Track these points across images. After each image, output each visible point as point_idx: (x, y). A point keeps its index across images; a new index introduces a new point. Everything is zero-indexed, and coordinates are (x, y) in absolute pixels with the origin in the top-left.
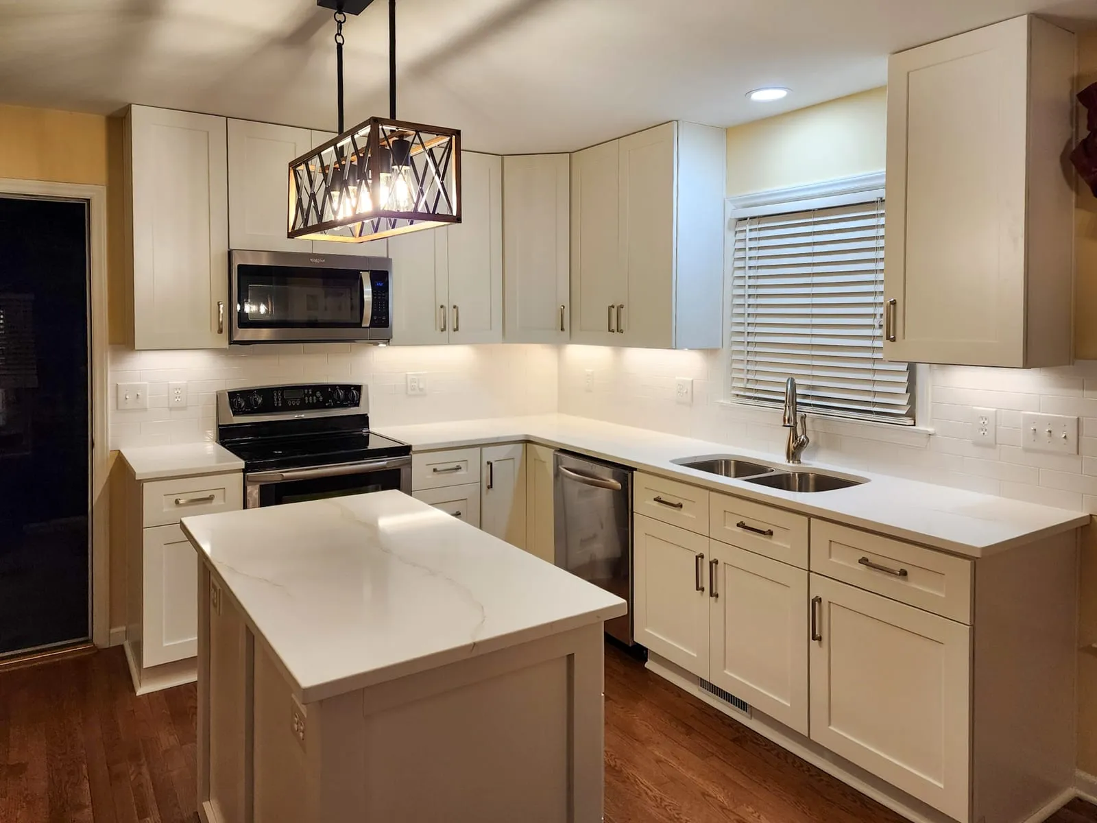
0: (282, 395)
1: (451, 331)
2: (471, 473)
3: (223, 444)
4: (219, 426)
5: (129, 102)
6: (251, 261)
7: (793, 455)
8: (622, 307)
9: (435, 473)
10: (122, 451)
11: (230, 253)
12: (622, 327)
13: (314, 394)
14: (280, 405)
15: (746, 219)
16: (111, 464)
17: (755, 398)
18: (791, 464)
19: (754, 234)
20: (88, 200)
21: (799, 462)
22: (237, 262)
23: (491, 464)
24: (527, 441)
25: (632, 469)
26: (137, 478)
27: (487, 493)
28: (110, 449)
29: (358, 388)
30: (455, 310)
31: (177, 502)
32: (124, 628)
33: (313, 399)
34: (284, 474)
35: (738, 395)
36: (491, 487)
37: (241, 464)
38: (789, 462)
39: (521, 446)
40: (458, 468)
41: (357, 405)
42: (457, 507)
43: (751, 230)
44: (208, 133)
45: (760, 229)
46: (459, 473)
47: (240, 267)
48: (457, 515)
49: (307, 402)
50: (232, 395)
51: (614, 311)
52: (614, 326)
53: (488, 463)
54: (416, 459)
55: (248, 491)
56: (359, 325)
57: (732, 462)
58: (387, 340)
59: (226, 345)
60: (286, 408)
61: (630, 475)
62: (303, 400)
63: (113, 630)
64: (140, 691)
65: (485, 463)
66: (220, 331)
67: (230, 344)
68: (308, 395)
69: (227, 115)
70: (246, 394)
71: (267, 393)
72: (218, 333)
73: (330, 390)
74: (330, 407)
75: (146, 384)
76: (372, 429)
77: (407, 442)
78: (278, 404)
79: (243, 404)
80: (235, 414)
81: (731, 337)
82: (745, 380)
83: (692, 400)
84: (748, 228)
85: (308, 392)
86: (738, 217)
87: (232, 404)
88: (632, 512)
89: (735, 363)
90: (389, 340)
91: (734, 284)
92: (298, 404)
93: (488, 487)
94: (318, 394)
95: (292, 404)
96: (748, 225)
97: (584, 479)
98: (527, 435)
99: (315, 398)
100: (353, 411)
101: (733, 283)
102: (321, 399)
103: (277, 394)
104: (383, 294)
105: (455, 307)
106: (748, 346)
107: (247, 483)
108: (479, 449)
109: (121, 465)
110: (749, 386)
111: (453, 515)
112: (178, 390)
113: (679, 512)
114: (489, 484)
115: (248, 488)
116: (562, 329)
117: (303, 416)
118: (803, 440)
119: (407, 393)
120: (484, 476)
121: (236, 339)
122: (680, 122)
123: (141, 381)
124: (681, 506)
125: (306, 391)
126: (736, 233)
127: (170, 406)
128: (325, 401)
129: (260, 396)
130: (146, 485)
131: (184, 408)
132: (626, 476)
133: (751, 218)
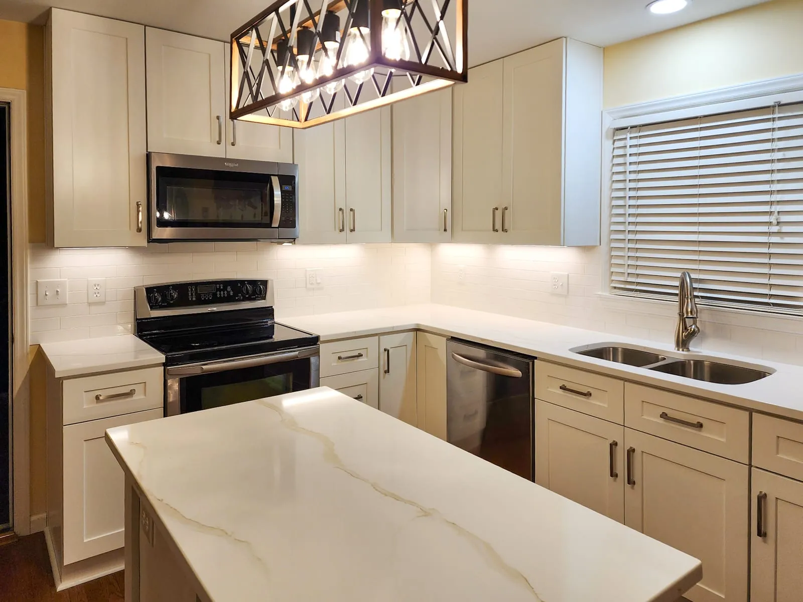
0: (196, 290)
1: (348, 231)
2: (371, 360)
3: (141, 337)
4: (137, 319)
5: (51, 6)
6: (168, 163)
7: (683, 343)
8: (506, 209)
9: (340, 361)
10: (41, 345)
11: (148, 156)
12: (506, 227)
13: (225, 289)
14: (194, 299)
15: (626, 128)
16: (31, 358)
17: (637, 291)
18: (681, 352)
19: (634, 142)
20: (9, 104)
21: (688, 350)
22: (155, 164)
23: (388, 351)
24: (417, 330)
25: (534, 358)
26: (57, 376)
27: (384, 377)
28: (29, 344)
29: (265, 283)
30: (352, 212)
31: (97, 398)
32: (44, 515)
33: (224, 294)
34: (204, 367)
35: (615, 288)
36: (387, 371)
37: (161, 357)
38: (678, 350)
39: (412, 334)
40: (360, 355)
41: (264, 298)
42: (358, 391)
43: (631, 138)
44: (127, 39)
45: (641, 137)
46: (360, 359)
47: (158, 168)
48: (359, 398)
49: (218, 296)
50: (150, 290)
51: (499, 214)
52: (498, 226)
53: (385, 350)
54: (323, 348)
55: (169, 384)
56: (269, 225)
57: (620, 349)
58: (293, 240)
59: (144, 243)
60: (200, 302)
61: (531, 363)
62: (215, 295)
63: (34, 518)
64: (62, 586)
65: (382, 350)
66: (139, 230)
67: (148, 242)
68: (220, 290)
69: (145, 24)
70: (163, 290)
71: (182, 288)
72: (137, 231)
73: (239, 285)
74: (239, 300)
75: (65, 281)
76: (276, 320)
77: (315, 332)
78: (192, 298)
79: (160, 299)
80: (152, 308)
81: (610, 236)
82: (626, 274)
83: (568, 293)
84: (629, 136)
85: (220, 287)
86: (615, 127)
87: (149, 299)
88: (534, 399)
89: (614, 259)
90: (295, 239)
91: (613, 188)
92: (210, 298)
93: (385, 372)
94: (229, 289)
95: (205, 298)
96: (628, 134)
97: (479, 366)
98: (417, 324)
99: (226, 292)
100: (259, 304)
101: (611, 186)
102: (232, 293)
103: (192, 290)
104: (291, 197)
105: (351, 210)
106: (628, 243)
107: (168, 376)
108: (377, 337)
109: (40, 359)
110: (630, 279)
111: (356, 398)
112: (97, 287)
113: (588, 400)
114: (386, 369)
115: (169, 381)
116: (445, 230)
117: (215, 309)
118: (694, 330)
119: (306, 287)
120: (382, 363)
121: (155, 236)
122: (568, 39)
123: (60, 278)
124: (591, 394)
125: (218, 286)
126: (614, 141)
127: (90, 301)
128: (235, 294)
129: (176, 291)
130: (64, 382)
131: (103, 303)
132: (528, 364)
133: (632, 127)
